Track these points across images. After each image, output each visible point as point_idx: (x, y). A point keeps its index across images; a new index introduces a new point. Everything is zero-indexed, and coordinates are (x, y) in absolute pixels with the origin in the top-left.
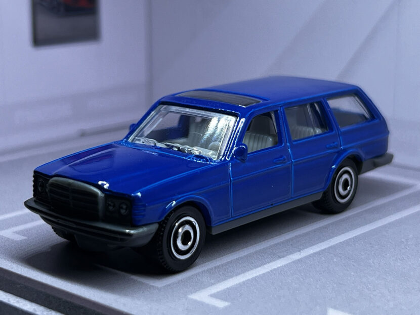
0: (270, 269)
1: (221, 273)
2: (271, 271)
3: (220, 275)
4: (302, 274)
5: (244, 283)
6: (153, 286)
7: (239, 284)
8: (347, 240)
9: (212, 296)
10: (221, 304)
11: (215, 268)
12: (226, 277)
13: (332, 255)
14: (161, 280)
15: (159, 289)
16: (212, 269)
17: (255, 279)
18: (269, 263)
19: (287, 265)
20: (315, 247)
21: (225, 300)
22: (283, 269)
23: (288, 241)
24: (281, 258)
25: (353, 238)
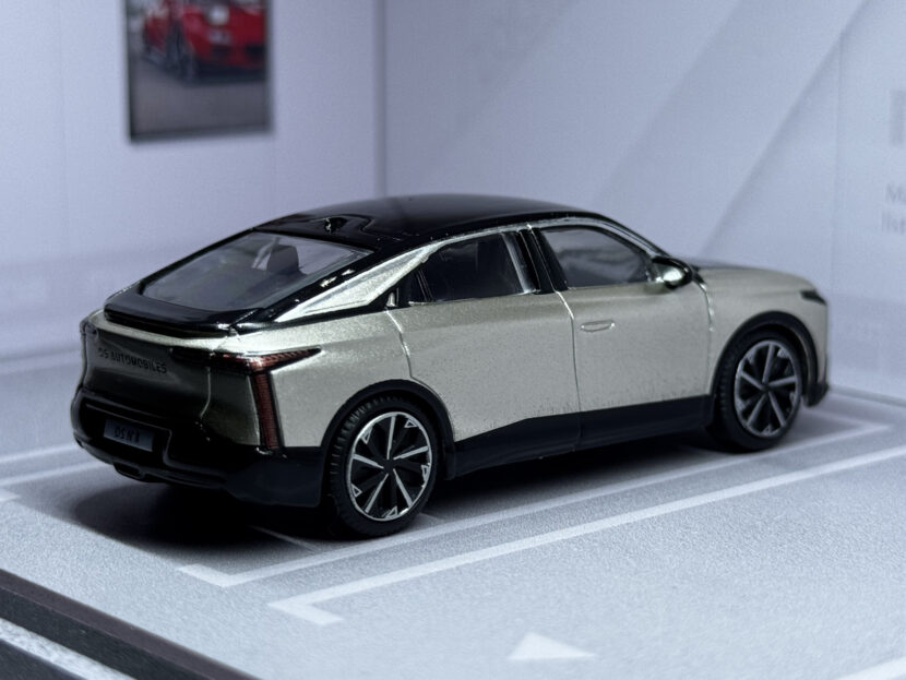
0: (458, 564)
1: (357, 569)
2: (458, 568)
3: (353, 570)
4: (516, 575)
5: (392, 585)
6: (211, 585)
7: (382, 588)
8: (643, 521)
9: (315, 605)
10: (323, 619)
11: (351, 559)
12: (364, 574)
13: (596, 544)
14: (232, 576)
15: (220, 591)
16: (344, 560)
17: (417, 581)
18: (461, 553)
19: (495, 559)
20: (570, 529)
21: (338, 613)
22: (484, 565)
23: (525, 517)
24: (490, 546)
25: (659, 518)
